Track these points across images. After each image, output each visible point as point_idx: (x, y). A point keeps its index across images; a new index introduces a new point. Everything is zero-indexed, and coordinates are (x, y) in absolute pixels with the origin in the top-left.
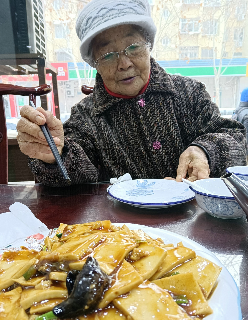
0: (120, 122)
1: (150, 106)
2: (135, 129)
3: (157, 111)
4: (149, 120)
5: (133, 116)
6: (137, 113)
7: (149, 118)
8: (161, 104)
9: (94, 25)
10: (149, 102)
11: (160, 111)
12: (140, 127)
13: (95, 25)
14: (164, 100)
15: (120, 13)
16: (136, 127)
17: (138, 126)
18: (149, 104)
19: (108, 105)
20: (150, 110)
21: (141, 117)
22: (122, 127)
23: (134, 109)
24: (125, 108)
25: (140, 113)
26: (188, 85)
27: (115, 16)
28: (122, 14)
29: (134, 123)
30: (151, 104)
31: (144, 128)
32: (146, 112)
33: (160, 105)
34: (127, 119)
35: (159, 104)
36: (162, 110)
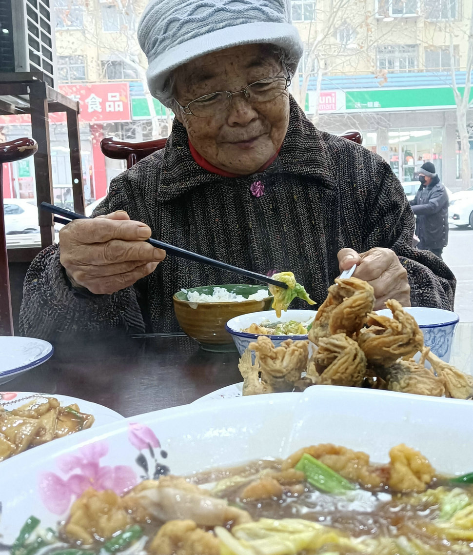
0: (208, 220)
1: (273, 197)
2: (235, 239)
3: (285, 210)
4: (266, 225)
5: (237, 212)
6: (244, 208)
7: (268, 220)
8: (295, 197)
9: (182, 35)
10: (273, 190)
11: (291, 211)
12: (246, 236)
13: (186, 37)
14: (303, 191)
15: (237, 18)
16: (239, 234)
17: (243, 233)
18: (271, 193)
19: (189, 183)
20: (272, 206)
21: (251, 217)
22: (210, 230)
23: (241, 200)
24: (222, 195)
25: (250, 207)
26: (360, 165)
27: (226, 22)
28: (241, 20)
29: (234, 227)
30: (275, 195)
31: (253, 239)
32: (263, 209)
33: (293, 199)
34: (222, 215)
35: (292, 196)
36: (296, 210)
